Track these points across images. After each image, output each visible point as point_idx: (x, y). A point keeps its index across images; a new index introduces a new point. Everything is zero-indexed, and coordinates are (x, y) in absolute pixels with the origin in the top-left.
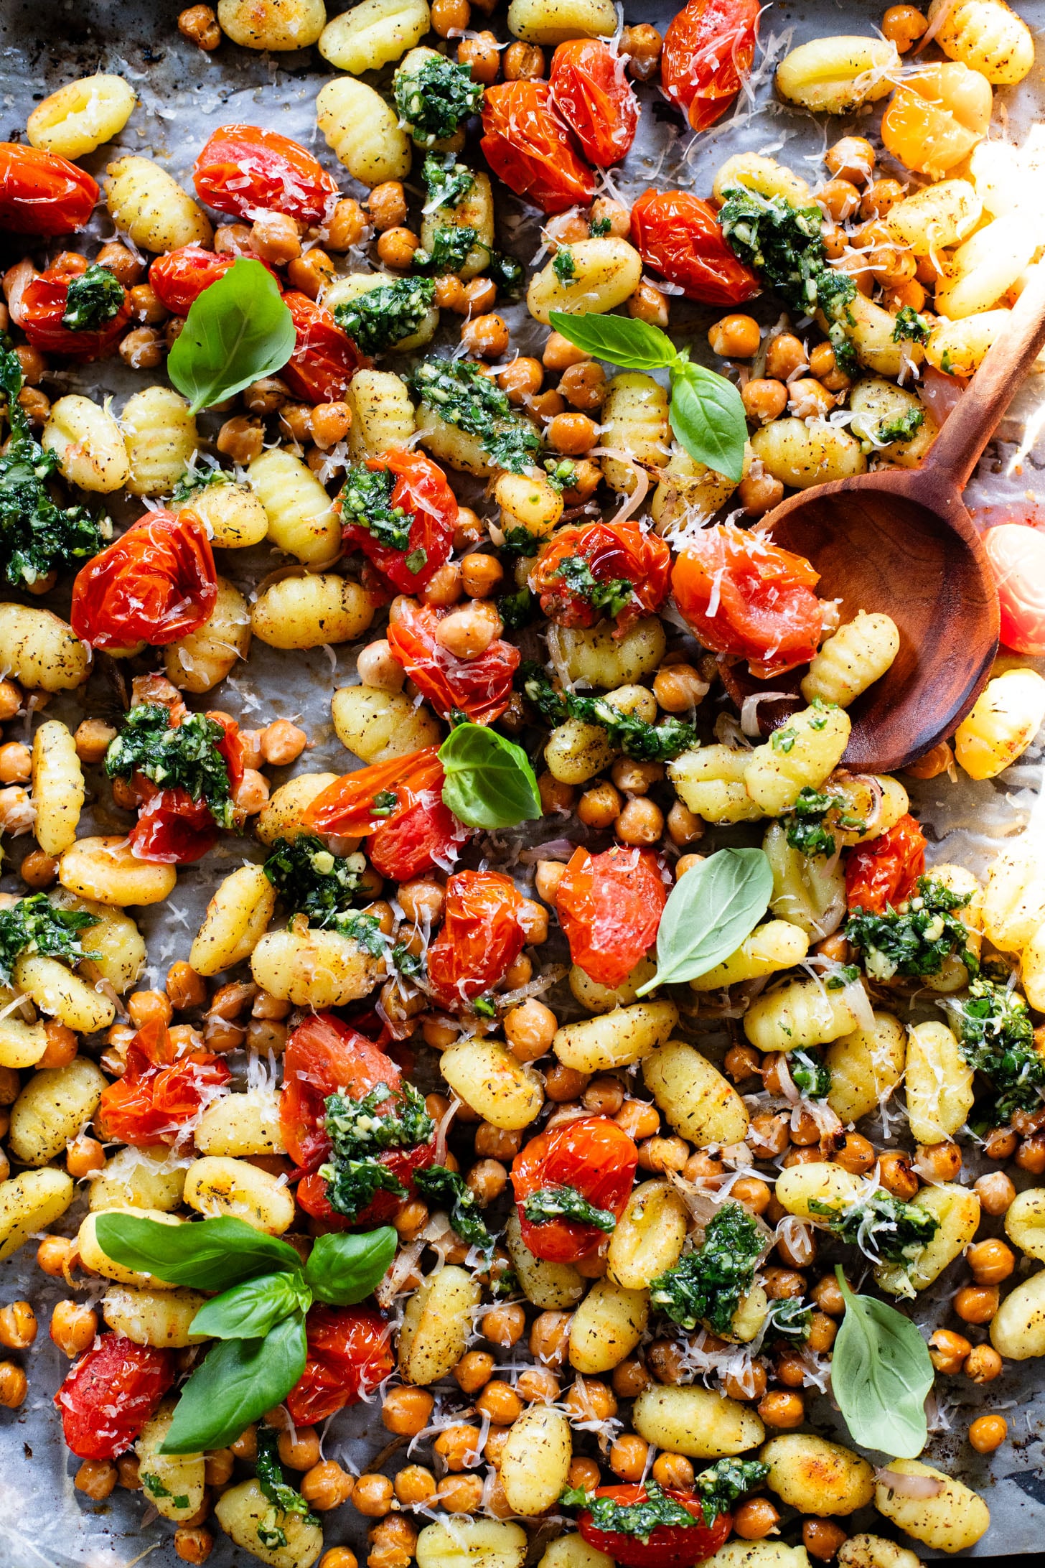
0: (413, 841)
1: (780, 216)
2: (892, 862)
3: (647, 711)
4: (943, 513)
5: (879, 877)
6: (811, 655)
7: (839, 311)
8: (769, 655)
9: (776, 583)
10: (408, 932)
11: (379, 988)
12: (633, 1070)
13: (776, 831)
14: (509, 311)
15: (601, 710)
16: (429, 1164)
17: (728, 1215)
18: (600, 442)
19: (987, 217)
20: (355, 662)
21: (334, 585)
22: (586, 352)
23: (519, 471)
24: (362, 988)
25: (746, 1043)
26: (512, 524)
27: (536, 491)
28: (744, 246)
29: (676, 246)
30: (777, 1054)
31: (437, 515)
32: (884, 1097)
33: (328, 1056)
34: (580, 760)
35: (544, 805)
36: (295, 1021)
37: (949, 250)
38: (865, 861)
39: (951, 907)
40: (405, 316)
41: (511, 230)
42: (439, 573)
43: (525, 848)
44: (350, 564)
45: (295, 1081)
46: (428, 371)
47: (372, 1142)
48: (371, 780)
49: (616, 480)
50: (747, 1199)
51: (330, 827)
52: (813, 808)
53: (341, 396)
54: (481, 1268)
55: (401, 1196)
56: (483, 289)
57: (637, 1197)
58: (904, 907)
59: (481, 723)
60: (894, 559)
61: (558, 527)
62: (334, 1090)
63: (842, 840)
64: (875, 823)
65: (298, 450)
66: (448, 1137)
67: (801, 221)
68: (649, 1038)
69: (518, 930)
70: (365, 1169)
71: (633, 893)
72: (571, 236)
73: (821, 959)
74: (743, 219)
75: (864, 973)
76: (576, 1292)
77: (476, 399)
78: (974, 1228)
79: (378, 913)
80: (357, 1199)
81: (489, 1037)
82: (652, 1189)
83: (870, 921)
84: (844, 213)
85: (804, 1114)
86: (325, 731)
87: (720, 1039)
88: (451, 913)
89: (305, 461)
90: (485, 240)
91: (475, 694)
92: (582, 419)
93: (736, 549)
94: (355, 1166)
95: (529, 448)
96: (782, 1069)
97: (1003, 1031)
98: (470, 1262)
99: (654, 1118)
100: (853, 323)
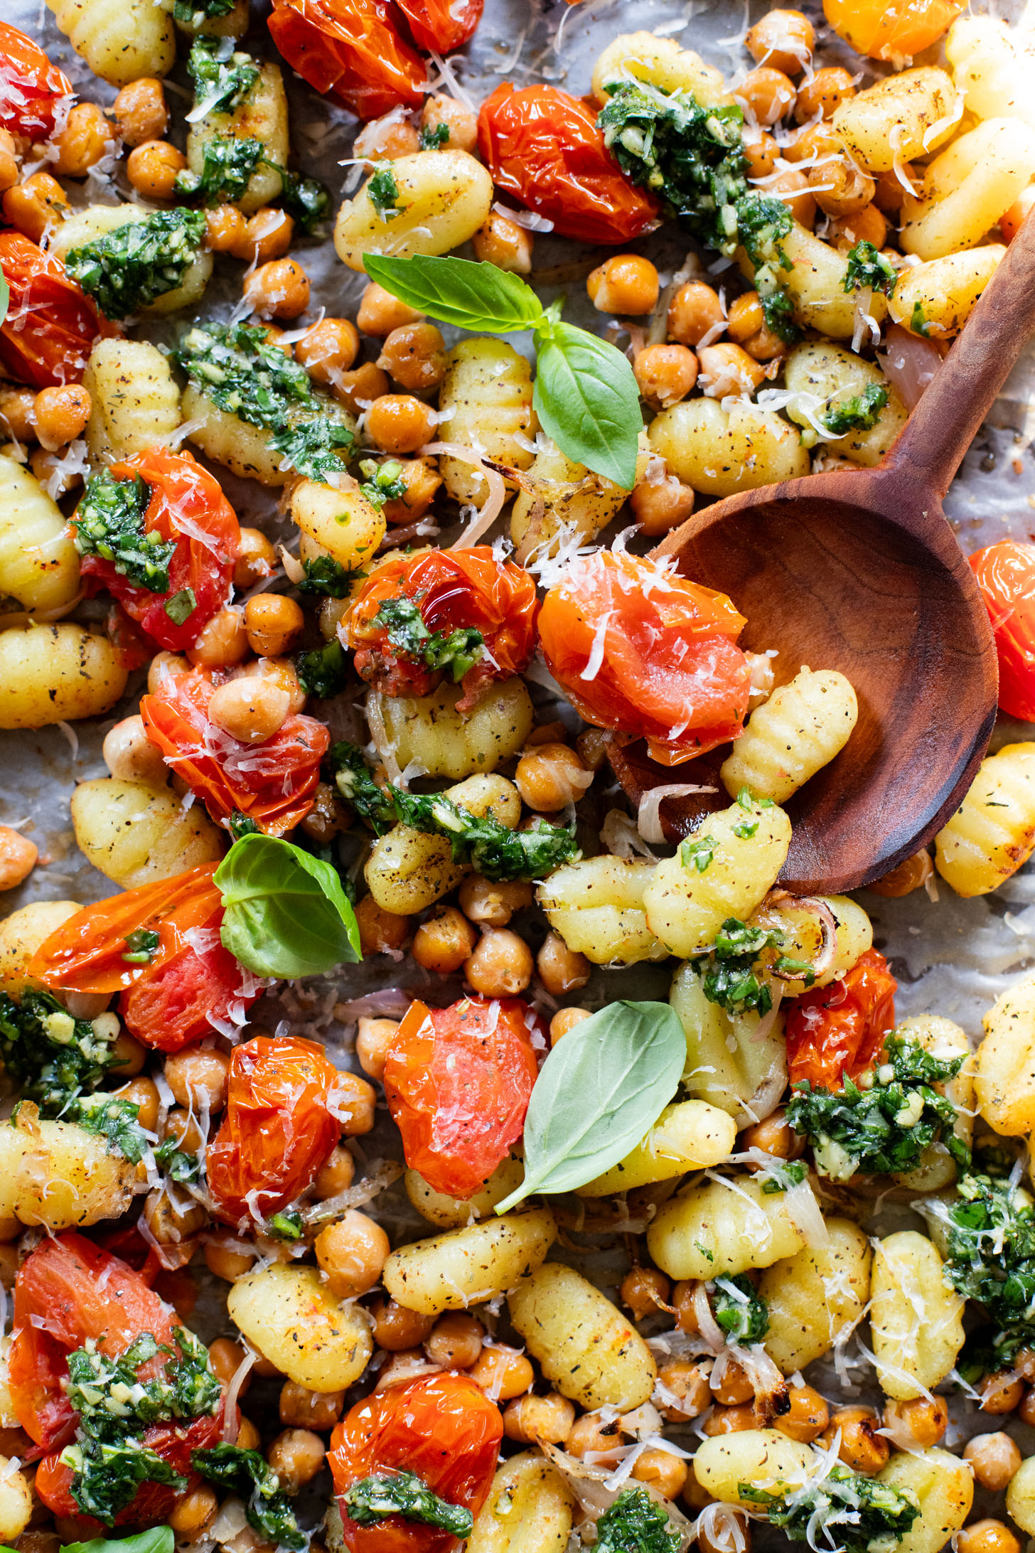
0: (180, 1001)
1: (684, 118)
2: (851, 1019)
3: (508, 812)
4: (918, 530)
5: (834, 1039)
6: (737, 731)
7: (768, 249)
8: (675, 734)
9: (684, 631)
10: (183, 1123)
11: (140, 1202)
12: (494, 1309)
13: (688, 974)
14: (313, 255)
15: (442, 814)
16: (214, 1441)
17: (625, 1508)
18: (437, 435)
19: (970, 119)
20: (100, 746)
21: (70, 639)
22: (416, 310)
23: (320, 478)
24: (118, 1204)
25: (650, 1265)
26: (315, 553)
27: (346, 507)
28: (635, 161)
29: (541, 161)
30: (693, 1284)
31: (209, 542)
32: (840, 1339)
33: (70, 1296)
34: (414, 882)
35: (364, 944)
36: (28, 1245)
37: (919, 165)
38: (813, 1017)
39: (934, 1079)
40: (162, 265)
41: (313, 142)
42: (215, 622)
43: (341, 1000)
44: (93, 610)
45: (28, 1328)
46: (197, 339)
47: (132, 1418)
48: (124, 913)
49: (460, 488)
50: (653, 1478)
51: (67, 979)
52: (739, 949)
53: (78, 377)
55: (176, 1488)
56: (274, 223)
57: (504, 1479)
58: (867, 1078)
59: (274, 832)
60: (849, 594)
61: (378, 555)
62: (81, 1342)
63: (781, 990)
64: (824, 966)
65: (19, 452)
66: (241, 1401)
67: (714, 125)
68: (516, 1265)
69: (331, 1122)
70: (121, 1458)
71: (491, 1067)
72: (393, 150)
73: (752, 1154)
74: (633, 122)
75: (813, 1169)
77: (263, 377)
78: (965, 1511)
79: (137, 1095)
80: (114, 1496)
82: (520, 1469)
83: (821, 1102)
84: (773, 114)
85: (732, 1363)
86: (64, 841)
87: (614, 1258)
88: (238, 1101)
89: (28, 467)
90: (275, 156)
91: (265, 790)
92: (411, 404)
93: (627, 585)
94: (110, 1452)
95: (338, 445)
96: (700, 1304)
97: (1007, 1247)
99: (526, 1371)
100: (788, 266)
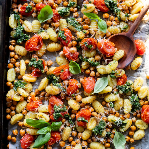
0: (65, 75)
1: (112, 2)
2: (123, 80)
3: (94, 61)
4: (130, 38)
5: (121, 81)
6: (113, 54)
7: (118, 13)
8: (108, 54)
9: (110, 46)
10: (64, 86)
11: (61, 93)
12: (91, 104)
13: (109, 76)
14: (79, 12)
15: (88, 60)
16: (66, 114)
17: (102, 121)
18: (89, 28)
19: (137, 2)
20: (59, 54)
21: (57, 44)
22: (88, 17)
23: (79, 31)
24: (59, 93)
25: (105, 101)
26: (78, 38)
27: (81, 34)
28: (107, 5)
29: (99, 5)
30: (108, 102)
31: (69, 36)
32: (121, 108)
33: (54, 101)
34: (86, 66)
35: (81, 71)
36: (50, 96)
37: (132, 6)
38: (119, 79)
39: (130, 85)
40: (66, 12)
41: (79, 2)
42: (69, 43)
43: (79, 77)
44: (59, 42)
45: (50, 104)
46: (69, 19)
47: (59, 111)
48: (61, 68)
49: (91, 33)
50: (104, 120)
51: (55, 73)
52: (113, 73)
53: (58, 22)
54: (72, 127)
55: (62, 118)
56: (76, 9)
57: (91, 119)
58: (124, 85)
59: (74, 61)
60: (124, 43)
61: (84, 38)
62: (55, 105)
63: (117, 77)
64: (120, 75)
65: (53, 28)
66: (68, 111)
67: (114, 2)
68: (93, 100)
69: (78, 87)
70: (58, 114)
71: (92, 82)
72: (86, 3)
73: (114, 91)
74: (107, 2)
75: (119, 93)
76: (83, 130)
77: (74, 22)
78: (131, 124)
79: (61, 84)
80: (57, 118)
81: (74, 99)
82: (93, 118)
83: (120, 87)
84: (120, 1)
85: (111, 109)
86: (55, 62)
87: (101, 100)
88: (70, 84)
89: (54, 29)
90: (76, 3)
91: (73, 58)
92: (87, 25)
93: (105, 42)
94: (57, 114)
95: (81, 29)
96: (109, 104)
97: (135, 100)
98: (70, 126)
100: (120, 15)
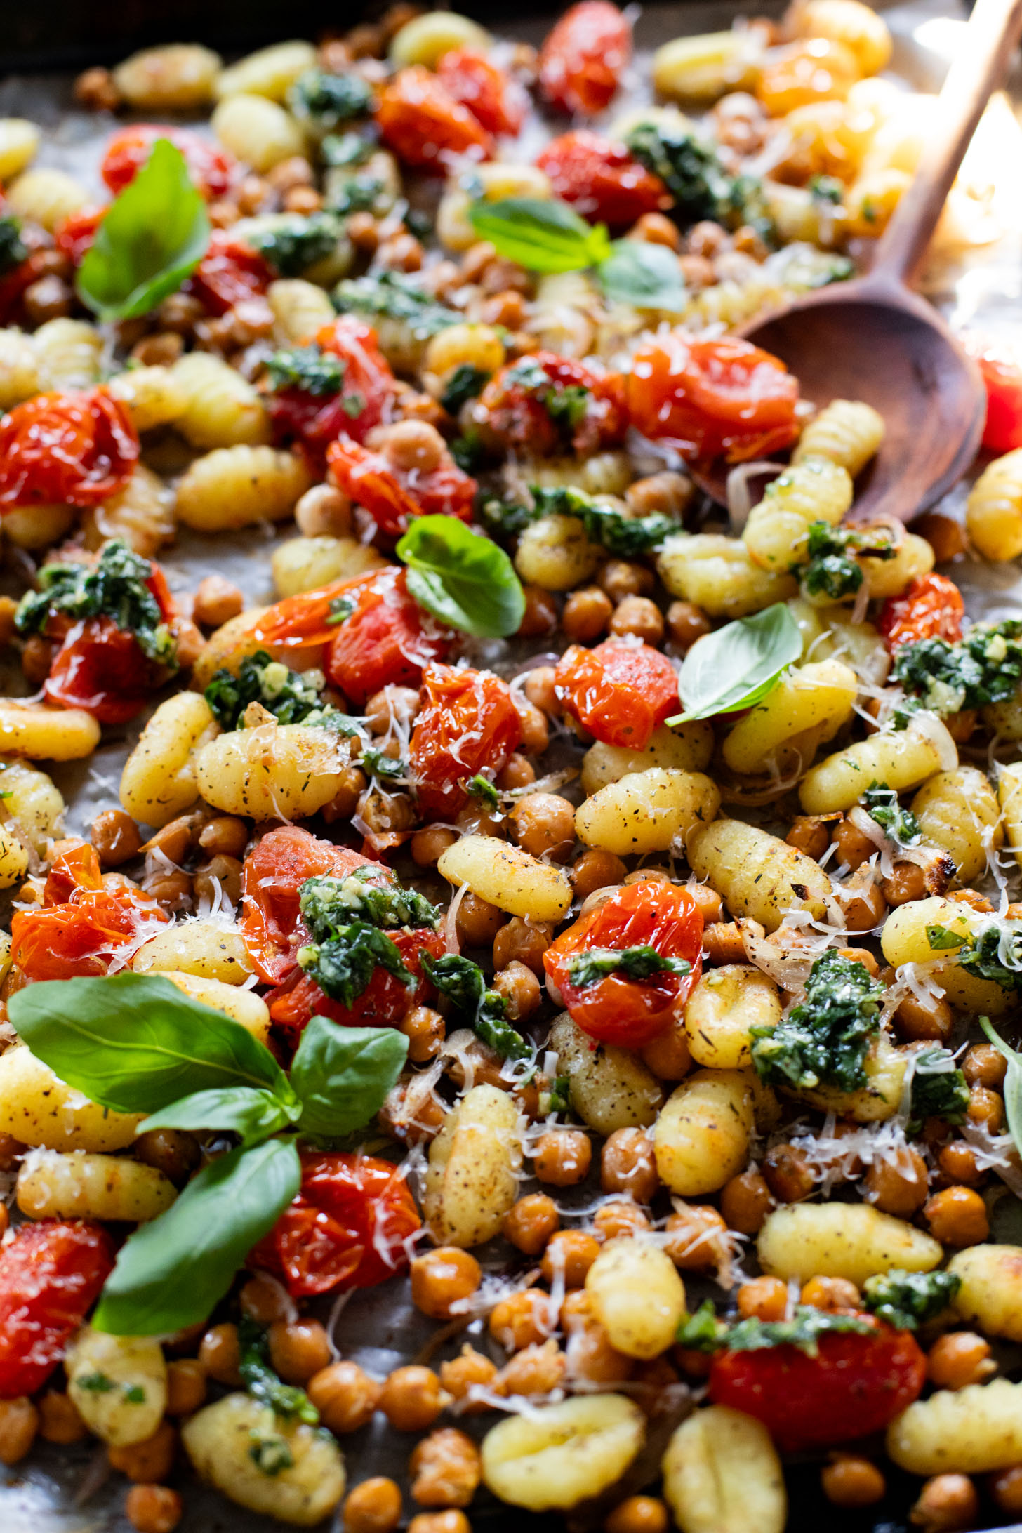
0: (378, 635)
3: (629, 513)
16: (438, 951)
18: (531, 318)
20: (294, 517)
30: (849, 805)
31: (370, 368)
32: (987, 841)
38: (902, 607)
47: (364, 911)
52: (830, 539)
55: (407, 983)
57: (713, 978)
65: (219, 352)
67: (698, 145)
68: (690, 805)
81: (495, 832)
84: (740, 146)
85: (897, 863)
98: (506, 1075)
99: (713, 897)
